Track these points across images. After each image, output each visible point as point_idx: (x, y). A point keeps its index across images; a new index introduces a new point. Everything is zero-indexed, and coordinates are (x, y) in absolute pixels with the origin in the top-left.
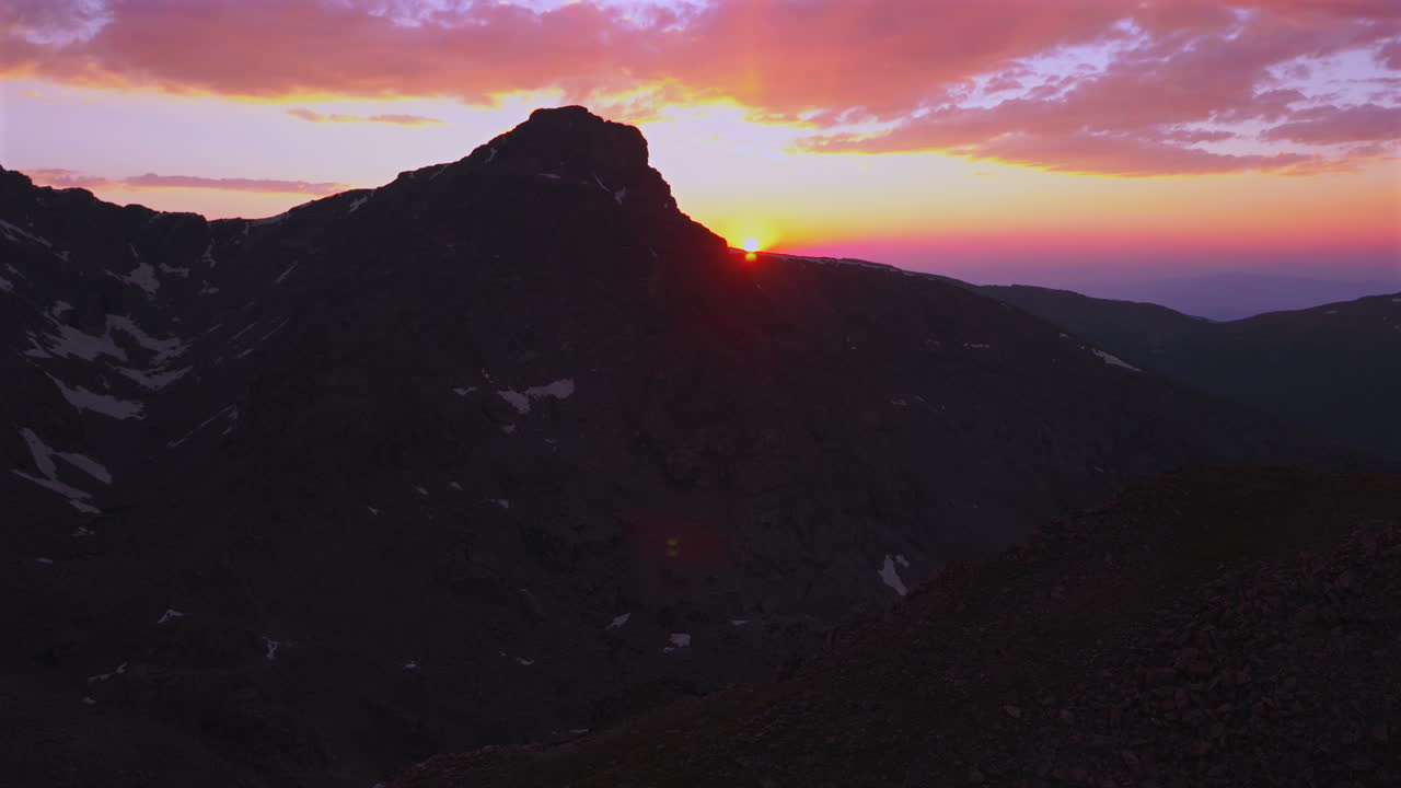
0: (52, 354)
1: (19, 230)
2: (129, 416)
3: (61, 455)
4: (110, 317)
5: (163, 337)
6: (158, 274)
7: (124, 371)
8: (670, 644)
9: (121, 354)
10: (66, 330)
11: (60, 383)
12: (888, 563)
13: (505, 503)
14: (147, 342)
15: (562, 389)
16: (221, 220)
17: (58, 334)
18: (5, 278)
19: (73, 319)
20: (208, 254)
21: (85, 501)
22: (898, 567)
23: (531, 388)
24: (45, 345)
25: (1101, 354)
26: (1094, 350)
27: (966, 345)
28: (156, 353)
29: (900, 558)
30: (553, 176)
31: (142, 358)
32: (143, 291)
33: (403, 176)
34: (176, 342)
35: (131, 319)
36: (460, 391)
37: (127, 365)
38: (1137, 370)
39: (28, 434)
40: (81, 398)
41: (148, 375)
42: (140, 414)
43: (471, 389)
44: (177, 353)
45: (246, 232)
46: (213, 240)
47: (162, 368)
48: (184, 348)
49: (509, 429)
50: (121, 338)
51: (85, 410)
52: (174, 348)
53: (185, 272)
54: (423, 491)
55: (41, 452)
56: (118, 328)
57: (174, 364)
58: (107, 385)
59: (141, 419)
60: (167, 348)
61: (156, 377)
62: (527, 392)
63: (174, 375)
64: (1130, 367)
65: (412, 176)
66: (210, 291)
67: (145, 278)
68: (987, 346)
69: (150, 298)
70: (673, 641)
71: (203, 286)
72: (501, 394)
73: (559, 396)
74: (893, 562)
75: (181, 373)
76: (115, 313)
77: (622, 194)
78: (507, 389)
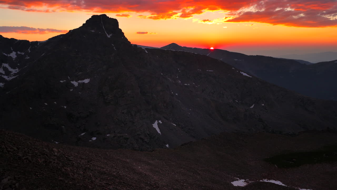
2: (0, 86)
4: (3, 64)
5: (14, 68)
6: (17, 54)
7: (3, 76)
8: (91, 140)
9: (3, 73)
13: (65, 107)
14: (10, 69)
15: (86, 81)
16: (33, 42)
20: (29, 49)
22: (159, 124)
25: (242, 73)
26: (240, 72)
27: (207, 71)
28: (12, 72)
29: (160, 121)
30: (93, 31)
31: (8, 73)
32: (12, 58)
34: (17, 70)
35: (8, 64)
36: (62, 81)
37: (4, 75)
38: (251, 77)
41: (8, 77)
43: (64, 81)
44: (16, 72)
45: (38, 44)
46: (31, 46)
47: (12, 76)
48: (18, 71)
49: (71, 90)
50: (5, 69)
52: (16, 71)
53: (23, 54)
54: (46, 104)
56: (5, 66)
57: (15, 74)
59: (2, 87)
60: (14, 71)
61: (10, 77)
62: (78, 82)
63: (14, 77)
64: (249, 76)
66: (28, 58)
67: (13, 55)
68: (213, 71)
69: (14, 60)
70: (92, 139)
71: (26, 57)
72: (72, 82)
73: (85, 83)
74: (157, 122)
75: (16, 76)
76: (5, 63)
77: (111, 35)
78: (74, 81)
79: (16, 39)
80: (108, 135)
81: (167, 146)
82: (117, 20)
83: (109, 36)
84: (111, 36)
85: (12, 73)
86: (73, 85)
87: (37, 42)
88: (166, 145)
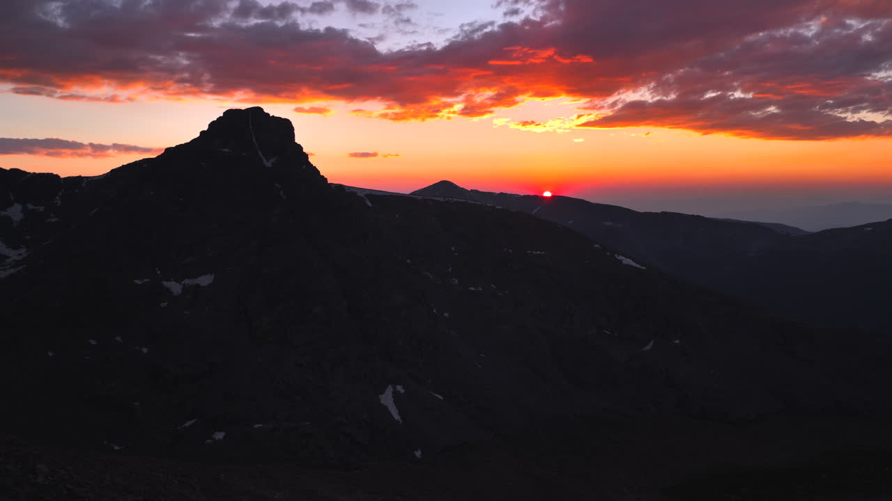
5: (15, 248)
6: (24, 210)
8: (211, 439)
12: (389, 390)
13: (145, 350)
14: (6, 251)
15: (205, 280)
16: (69, 177)
20: (58, 198)
22: (396, 395)
23: (186, 280)
25: (621, 258)
26: (616, 255)
27: (529, 252)
28: (8, 257)
29: (399, 388)
30: (226, 150)
32: (12, 220)
33: (167, 150)
34: (23, 251)
36: (138, 282)
38: (644, 268)
43: (146, 280)
44: (20, 258)
45: (84, 185)
46: (63, 190)
47: (8, 267)
48: (25, 255)
49: (164, 305)
52: (20, 255)
53: (42, 209)
54: (93, 342)
57: (17, 264)
60: (13, 255)
61: (2, 272)
62: (183, 282)
63: (12, 271)
64: (638, 266)
65: (171, 150)
66: (53, 220)
67: (15, 212)
68: (543, 253)
69: (15, 224)
70: (214, 436)
71: (49, 217)
72: (165, 283)
73: (202, 285)
74: (392, 390)
75: (18, 269)
77: (273, 160)
78: (171, 281)
79: (25, 172)
80: (256, 426)
81: (418, 454)
82: (291, 123)
83: (268, 164)
84: (273, 164)
85: (8, 261)
86: (168, 292)
87: (79, 179)
88: (415, 452)
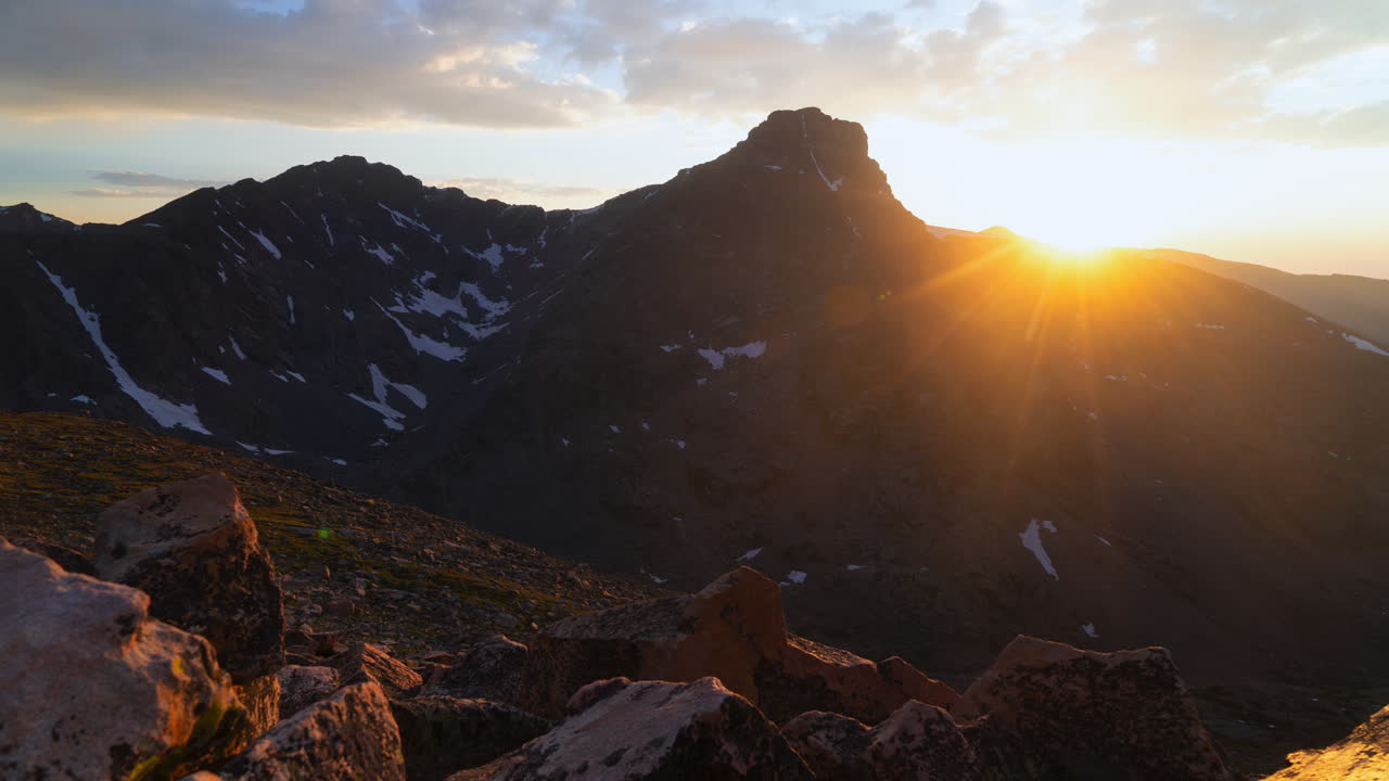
0: (409, 309)
1: (408, 219)
2: (453, 358)
3: (395, 385)
4: (462, 284)
5: (497, 300)
6: (504, 253)
7: (461, 325)
8: (786, 580)
9: (463, 313)
10: (428, 294)
11: (408, 332)
12: (1033, 527)
13: (682, 444)
14: (484, 302)
15: (755, 349)
16: (554, 211)
17: (419, 295)
18: (390, 254)
19: (433, 285)
20: (542, 237)
21: (398, 420)
22: (1043, 533)
23: (728, 348)
24: (407, 303)
25: (1352, 340)
26: (1344, 335)
27: (1199, 325)
28: (488, 312)
29: (1047, 524)
30: (776, 167)
31: (477, 314)
32: (490, 265)
33: (682, 172)
34: (505, 304)
35: (478, 285)
36: (667, 349)
37: (465, 321)
39: (374, 368)
40: (423, 344)
41: (477, 329)
42: (461, 357)
43: (676, 347)
44: (502, 313)
45: (572, 220)
46: (547, 226)
47: (489, 324)
48: (508, 310)
50: (468, 301)
51: (423, 353)
52: (502, 309)
53: (523, 251)
54: (615, 429)
55: (379, 381)
56: (466, 292)
57: (498, 320)
58: (445, 335)
59: (462, 361)
60: (495, 309)
61: (482, 330)
62: (724, 352)
63: (494, 330)
64: (1383, 352)
65: (688, 173)
66: (538, 266)
67: (493, 255)
68: (1221, 328)
69: (494, 270)
70: (790, 577)
71: (532, 262)
72: (701, 351)
73: (750, 356)
74: (1038, 527)
75: (501, 327)
76: (467, 281)
77: (840, 181)
78: (707, 348)
79: (503, 204)
80: (852, 567)
81: (1090, 629)
82: (861, 128)
83: (834, 187)
84: (838, 186)
85: (489, 316)
86: (705, 363)
87: (567, 213)
88: (1084, 627)
